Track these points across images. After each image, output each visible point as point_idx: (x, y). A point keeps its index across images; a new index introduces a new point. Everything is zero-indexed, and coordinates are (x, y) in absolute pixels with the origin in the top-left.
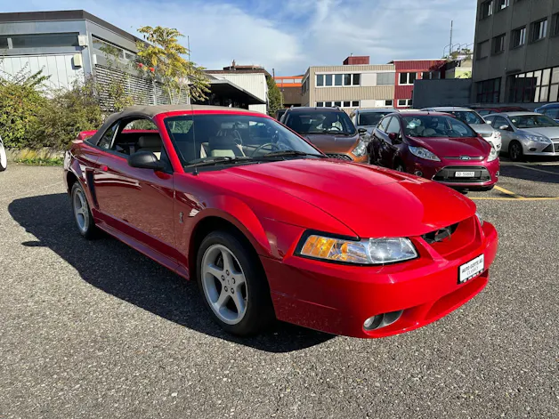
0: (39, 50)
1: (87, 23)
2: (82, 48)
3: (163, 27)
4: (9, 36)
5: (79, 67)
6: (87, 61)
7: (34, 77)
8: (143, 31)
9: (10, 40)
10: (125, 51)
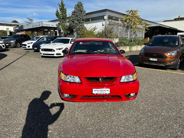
0: (96, 21)
1: (107, 12)
2: (105, 20)
3: (133, 10)
4: (90, 18)
5: (104, 25)
6: (106, 23)
7: (94, 28)
8: (127, 12)
9: (90, 19)
10: (119, 19)
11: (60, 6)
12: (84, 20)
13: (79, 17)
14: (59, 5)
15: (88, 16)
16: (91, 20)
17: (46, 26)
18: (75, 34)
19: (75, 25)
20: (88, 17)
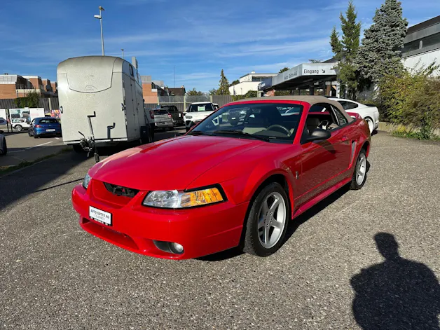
7: (429, 68)
11: (344, 22)
12: (400, 49)
13: (383, 43)
14: (342, 18)
15: (415, 34)
16: (424, 45)
17: (309, 74)
18: (376, 88)
19: (367, 64)
20: (415, 36)
